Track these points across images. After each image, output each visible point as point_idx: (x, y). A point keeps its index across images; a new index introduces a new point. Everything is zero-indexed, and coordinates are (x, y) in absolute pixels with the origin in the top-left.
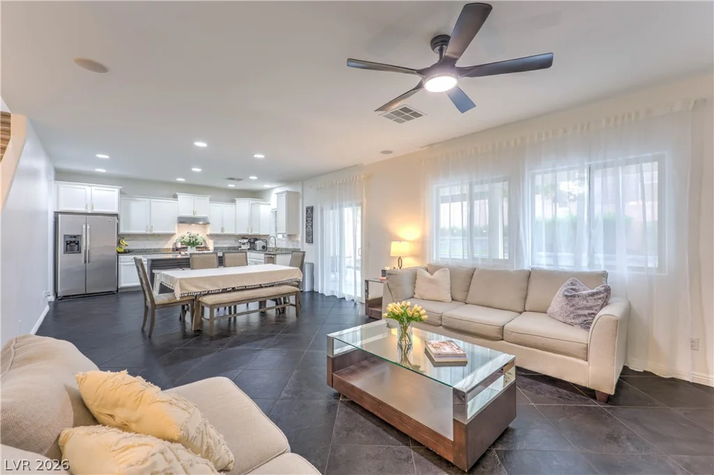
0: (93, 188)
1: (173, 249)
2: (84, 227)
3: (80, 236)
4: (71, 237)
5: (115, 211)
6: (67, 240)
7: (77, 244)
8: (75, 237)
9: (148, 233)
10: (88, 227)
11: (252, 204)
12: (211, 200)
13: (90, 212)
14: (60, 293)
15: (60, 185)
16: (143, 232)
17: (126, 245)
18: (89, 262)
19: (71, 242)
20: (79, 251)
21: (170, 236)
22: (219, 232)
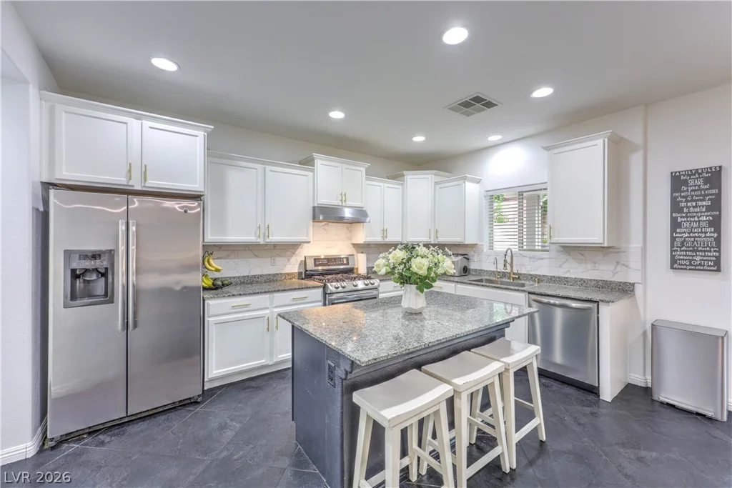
0: (147, 123)
1: (300, 274)
2: (122, 228)
3: (111, 254)
4: (85, 256)
5: (196, 186)
6: (74, 265)
7: (104, 275)
8: (95, 256)
9: (261, 241)
10: (133, 228)
11: (436, 183)
12: (369, 173)
13: (138, 187)
14: (54, 432)
15: (59, 107)
16: (250, 238)
17: (217, 270)
18: (135, 326)
19: (86, 270)
20: (108, 297)
21: (292, 247)
22: (378, 239)
